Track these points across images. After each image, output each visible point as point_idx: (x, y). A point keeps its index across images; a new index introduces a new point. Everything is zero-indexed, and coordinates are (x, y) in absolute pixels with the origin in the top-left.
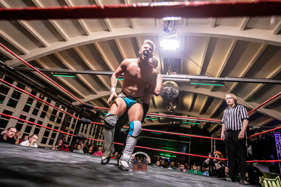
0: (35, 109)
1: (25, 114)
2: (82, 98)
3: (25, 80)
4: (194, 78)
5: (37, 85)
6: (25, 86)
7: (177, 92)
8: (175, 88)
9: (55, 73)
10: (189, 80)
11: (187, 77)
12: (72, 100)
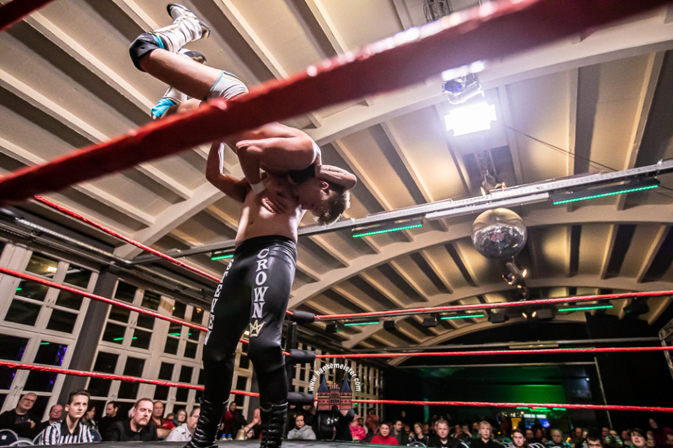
1: (169, 358)
4: (561, 186)
7: (522, 233)
8: (513, 224)
9: (216, 253)
10: (546, 195)
11: (538, 188)
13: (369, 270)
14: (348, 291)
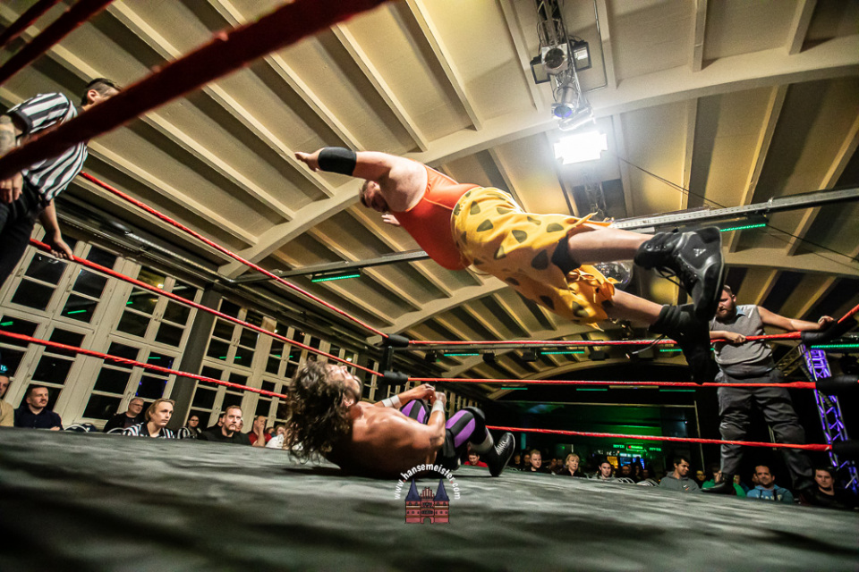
0: (289, 365)
1: (270, 377)
2: (388, 324)
3: (260, 302)
4: (668, 221)
5: (286, 310)
6: (262, 316)
9: (317, 275)
10: (653, 229)
11: (645, 222)
12: (365, 334)
13: (470, 302)
14: (448, 321)
